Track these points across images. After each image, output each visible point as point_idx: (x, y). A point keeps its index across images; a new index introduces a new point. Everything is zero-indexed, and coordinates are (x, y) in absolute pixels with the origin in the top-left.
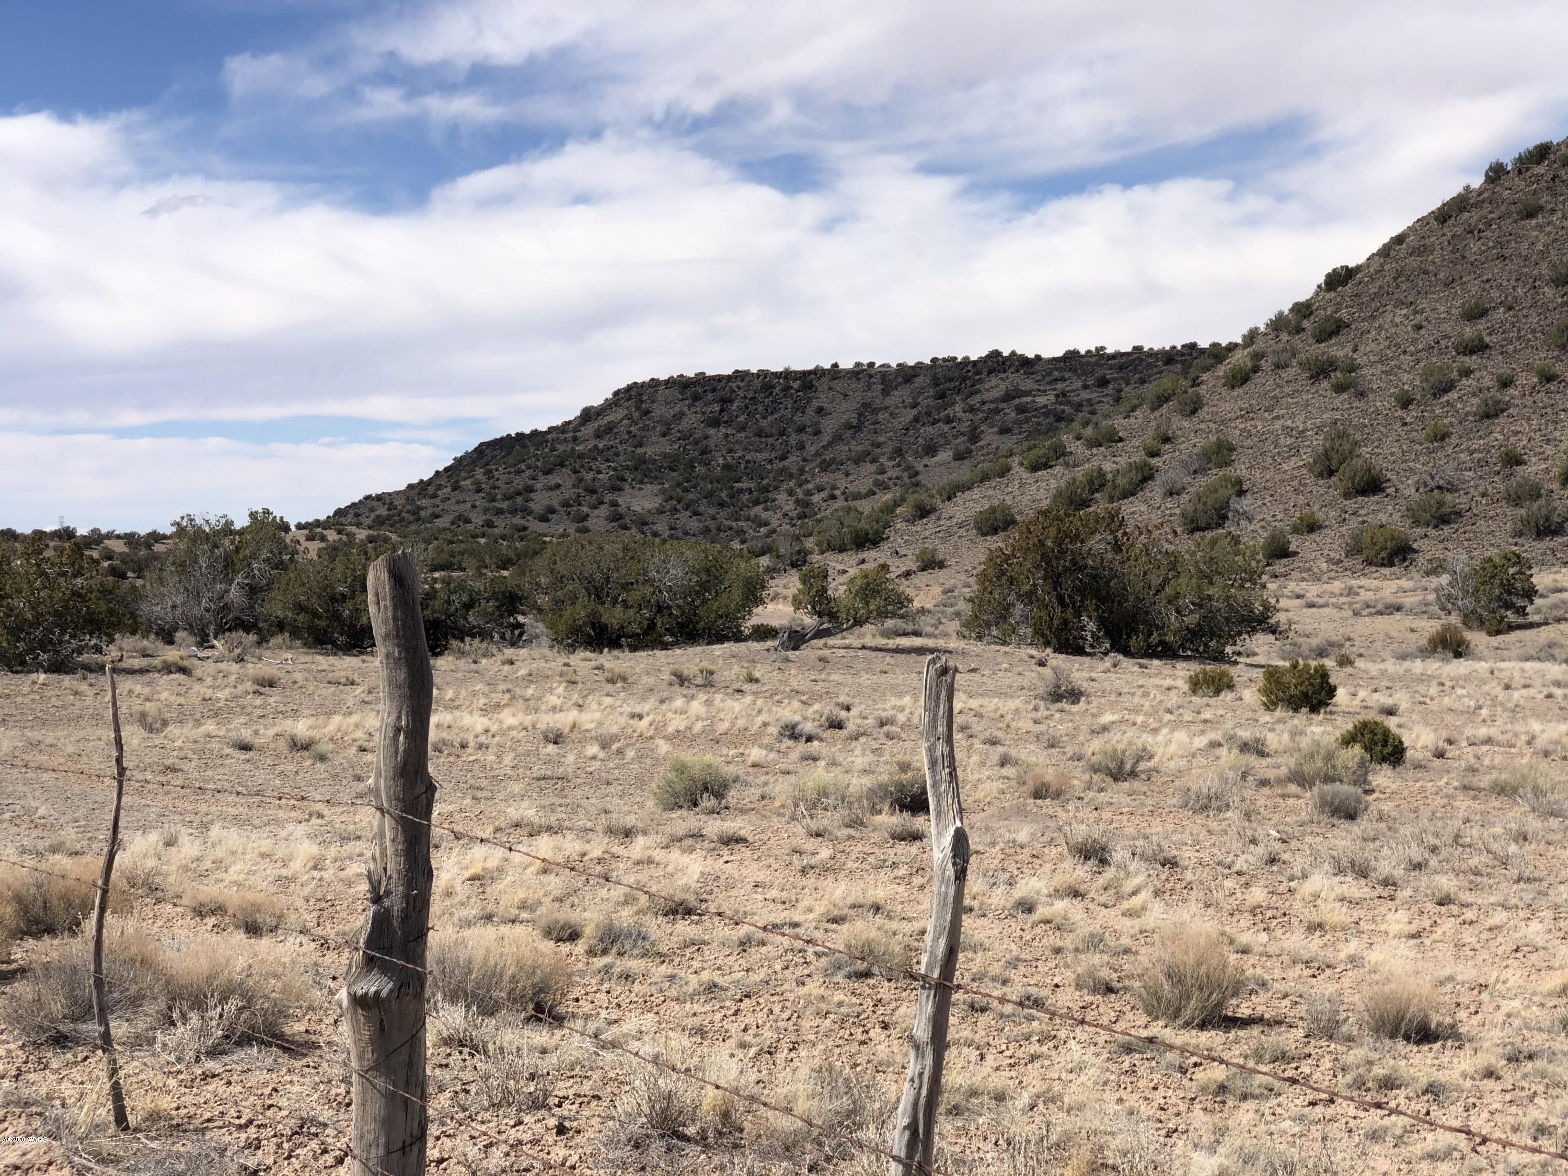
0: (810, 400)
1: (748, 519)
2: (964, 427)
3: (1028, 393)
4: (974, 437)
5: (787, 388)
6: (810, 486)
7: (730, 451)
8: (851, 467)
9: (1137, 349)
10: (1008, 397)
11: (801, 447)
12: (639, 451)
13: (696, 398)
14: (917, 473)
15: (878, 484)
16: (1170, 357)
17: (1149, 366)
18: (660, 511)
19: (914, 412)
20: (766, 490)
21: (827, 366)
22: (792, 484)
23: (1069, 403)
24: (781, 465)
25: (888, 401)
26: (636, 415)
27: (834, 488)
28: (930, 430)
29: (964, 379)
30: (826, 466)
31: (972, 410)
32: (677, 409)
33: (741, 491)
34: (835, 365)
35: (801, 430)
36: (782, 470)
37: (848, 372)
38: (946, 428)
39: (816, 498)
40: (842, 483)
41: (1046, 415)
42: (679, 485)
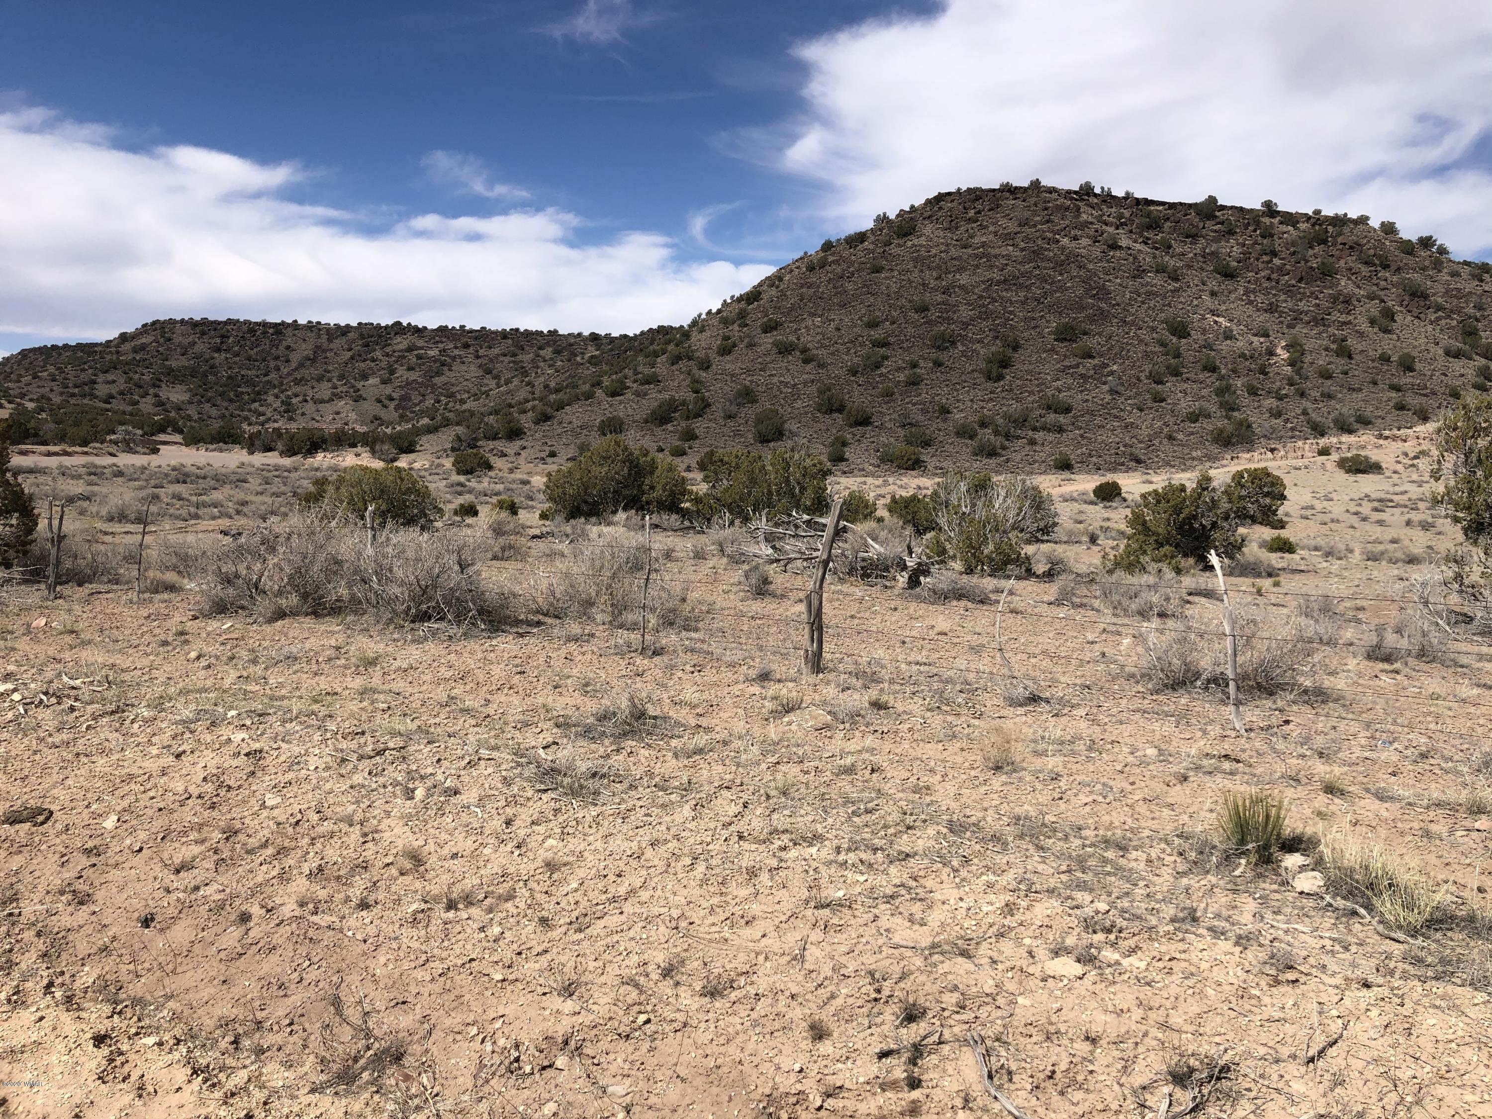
0: (280, 341)
1: (250, 410)
2: (384, 364)
3: (421, 348)
4: (392, 372)
5: (265, 333)
6: (289, 393)
7: (230, 368)
8: (315, 383)
9: (483, 328)
10: (410, 349)
11: (278, 369)
12: (166, 363)
13: (203, 333)
14: (359, 390)
15: (333, 394)
16: (504, 335)
17: (493, 339)
18: (190, 402)
19: (350, 353)
20: (259, 393)
21: (290, 321)
22: (276, 391)
23: (447, 356)
24: (266, 378)
25: (331, 346)
26: (162, 340)
27: (305, 395)
28: (362, 365)
29: (380, 337)
30: (298, 382)
31: (387, 355)
32: (191, 339)
33: (243, 393)
34: (296, 321)
35: (277, 358)
36: (269, 382)
37: (304, 326)
38: (373, 364)
39: (294, 401)
40: (310, 393)
41: (435, 361)
42: (200, 386)
